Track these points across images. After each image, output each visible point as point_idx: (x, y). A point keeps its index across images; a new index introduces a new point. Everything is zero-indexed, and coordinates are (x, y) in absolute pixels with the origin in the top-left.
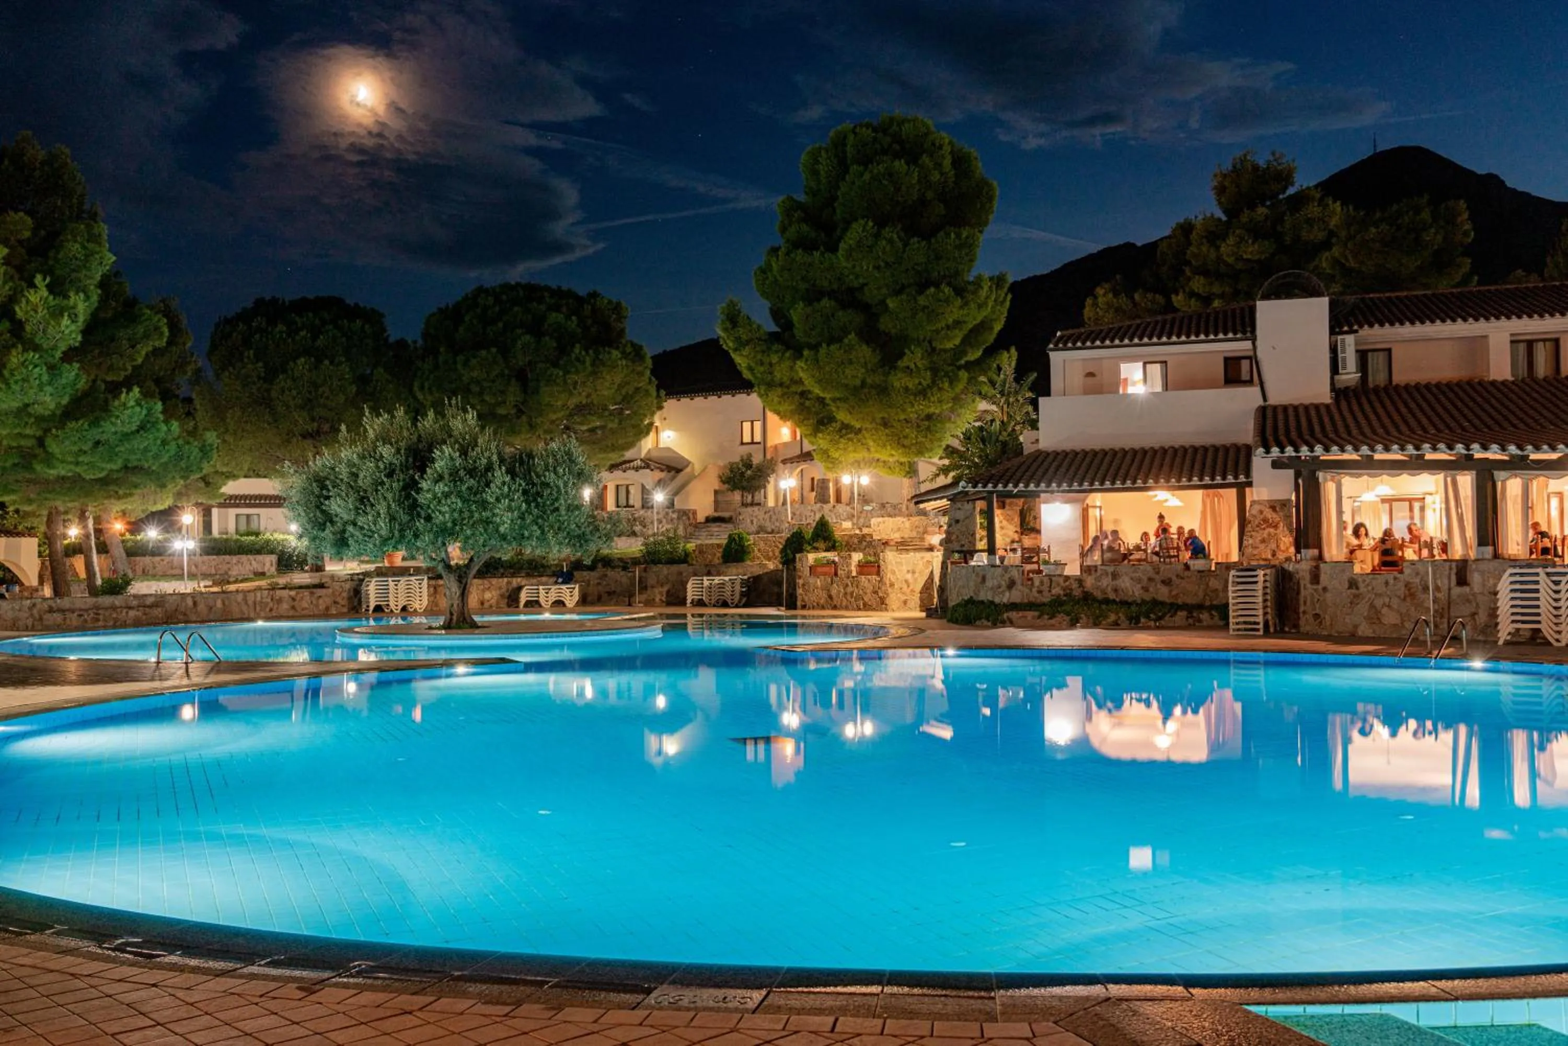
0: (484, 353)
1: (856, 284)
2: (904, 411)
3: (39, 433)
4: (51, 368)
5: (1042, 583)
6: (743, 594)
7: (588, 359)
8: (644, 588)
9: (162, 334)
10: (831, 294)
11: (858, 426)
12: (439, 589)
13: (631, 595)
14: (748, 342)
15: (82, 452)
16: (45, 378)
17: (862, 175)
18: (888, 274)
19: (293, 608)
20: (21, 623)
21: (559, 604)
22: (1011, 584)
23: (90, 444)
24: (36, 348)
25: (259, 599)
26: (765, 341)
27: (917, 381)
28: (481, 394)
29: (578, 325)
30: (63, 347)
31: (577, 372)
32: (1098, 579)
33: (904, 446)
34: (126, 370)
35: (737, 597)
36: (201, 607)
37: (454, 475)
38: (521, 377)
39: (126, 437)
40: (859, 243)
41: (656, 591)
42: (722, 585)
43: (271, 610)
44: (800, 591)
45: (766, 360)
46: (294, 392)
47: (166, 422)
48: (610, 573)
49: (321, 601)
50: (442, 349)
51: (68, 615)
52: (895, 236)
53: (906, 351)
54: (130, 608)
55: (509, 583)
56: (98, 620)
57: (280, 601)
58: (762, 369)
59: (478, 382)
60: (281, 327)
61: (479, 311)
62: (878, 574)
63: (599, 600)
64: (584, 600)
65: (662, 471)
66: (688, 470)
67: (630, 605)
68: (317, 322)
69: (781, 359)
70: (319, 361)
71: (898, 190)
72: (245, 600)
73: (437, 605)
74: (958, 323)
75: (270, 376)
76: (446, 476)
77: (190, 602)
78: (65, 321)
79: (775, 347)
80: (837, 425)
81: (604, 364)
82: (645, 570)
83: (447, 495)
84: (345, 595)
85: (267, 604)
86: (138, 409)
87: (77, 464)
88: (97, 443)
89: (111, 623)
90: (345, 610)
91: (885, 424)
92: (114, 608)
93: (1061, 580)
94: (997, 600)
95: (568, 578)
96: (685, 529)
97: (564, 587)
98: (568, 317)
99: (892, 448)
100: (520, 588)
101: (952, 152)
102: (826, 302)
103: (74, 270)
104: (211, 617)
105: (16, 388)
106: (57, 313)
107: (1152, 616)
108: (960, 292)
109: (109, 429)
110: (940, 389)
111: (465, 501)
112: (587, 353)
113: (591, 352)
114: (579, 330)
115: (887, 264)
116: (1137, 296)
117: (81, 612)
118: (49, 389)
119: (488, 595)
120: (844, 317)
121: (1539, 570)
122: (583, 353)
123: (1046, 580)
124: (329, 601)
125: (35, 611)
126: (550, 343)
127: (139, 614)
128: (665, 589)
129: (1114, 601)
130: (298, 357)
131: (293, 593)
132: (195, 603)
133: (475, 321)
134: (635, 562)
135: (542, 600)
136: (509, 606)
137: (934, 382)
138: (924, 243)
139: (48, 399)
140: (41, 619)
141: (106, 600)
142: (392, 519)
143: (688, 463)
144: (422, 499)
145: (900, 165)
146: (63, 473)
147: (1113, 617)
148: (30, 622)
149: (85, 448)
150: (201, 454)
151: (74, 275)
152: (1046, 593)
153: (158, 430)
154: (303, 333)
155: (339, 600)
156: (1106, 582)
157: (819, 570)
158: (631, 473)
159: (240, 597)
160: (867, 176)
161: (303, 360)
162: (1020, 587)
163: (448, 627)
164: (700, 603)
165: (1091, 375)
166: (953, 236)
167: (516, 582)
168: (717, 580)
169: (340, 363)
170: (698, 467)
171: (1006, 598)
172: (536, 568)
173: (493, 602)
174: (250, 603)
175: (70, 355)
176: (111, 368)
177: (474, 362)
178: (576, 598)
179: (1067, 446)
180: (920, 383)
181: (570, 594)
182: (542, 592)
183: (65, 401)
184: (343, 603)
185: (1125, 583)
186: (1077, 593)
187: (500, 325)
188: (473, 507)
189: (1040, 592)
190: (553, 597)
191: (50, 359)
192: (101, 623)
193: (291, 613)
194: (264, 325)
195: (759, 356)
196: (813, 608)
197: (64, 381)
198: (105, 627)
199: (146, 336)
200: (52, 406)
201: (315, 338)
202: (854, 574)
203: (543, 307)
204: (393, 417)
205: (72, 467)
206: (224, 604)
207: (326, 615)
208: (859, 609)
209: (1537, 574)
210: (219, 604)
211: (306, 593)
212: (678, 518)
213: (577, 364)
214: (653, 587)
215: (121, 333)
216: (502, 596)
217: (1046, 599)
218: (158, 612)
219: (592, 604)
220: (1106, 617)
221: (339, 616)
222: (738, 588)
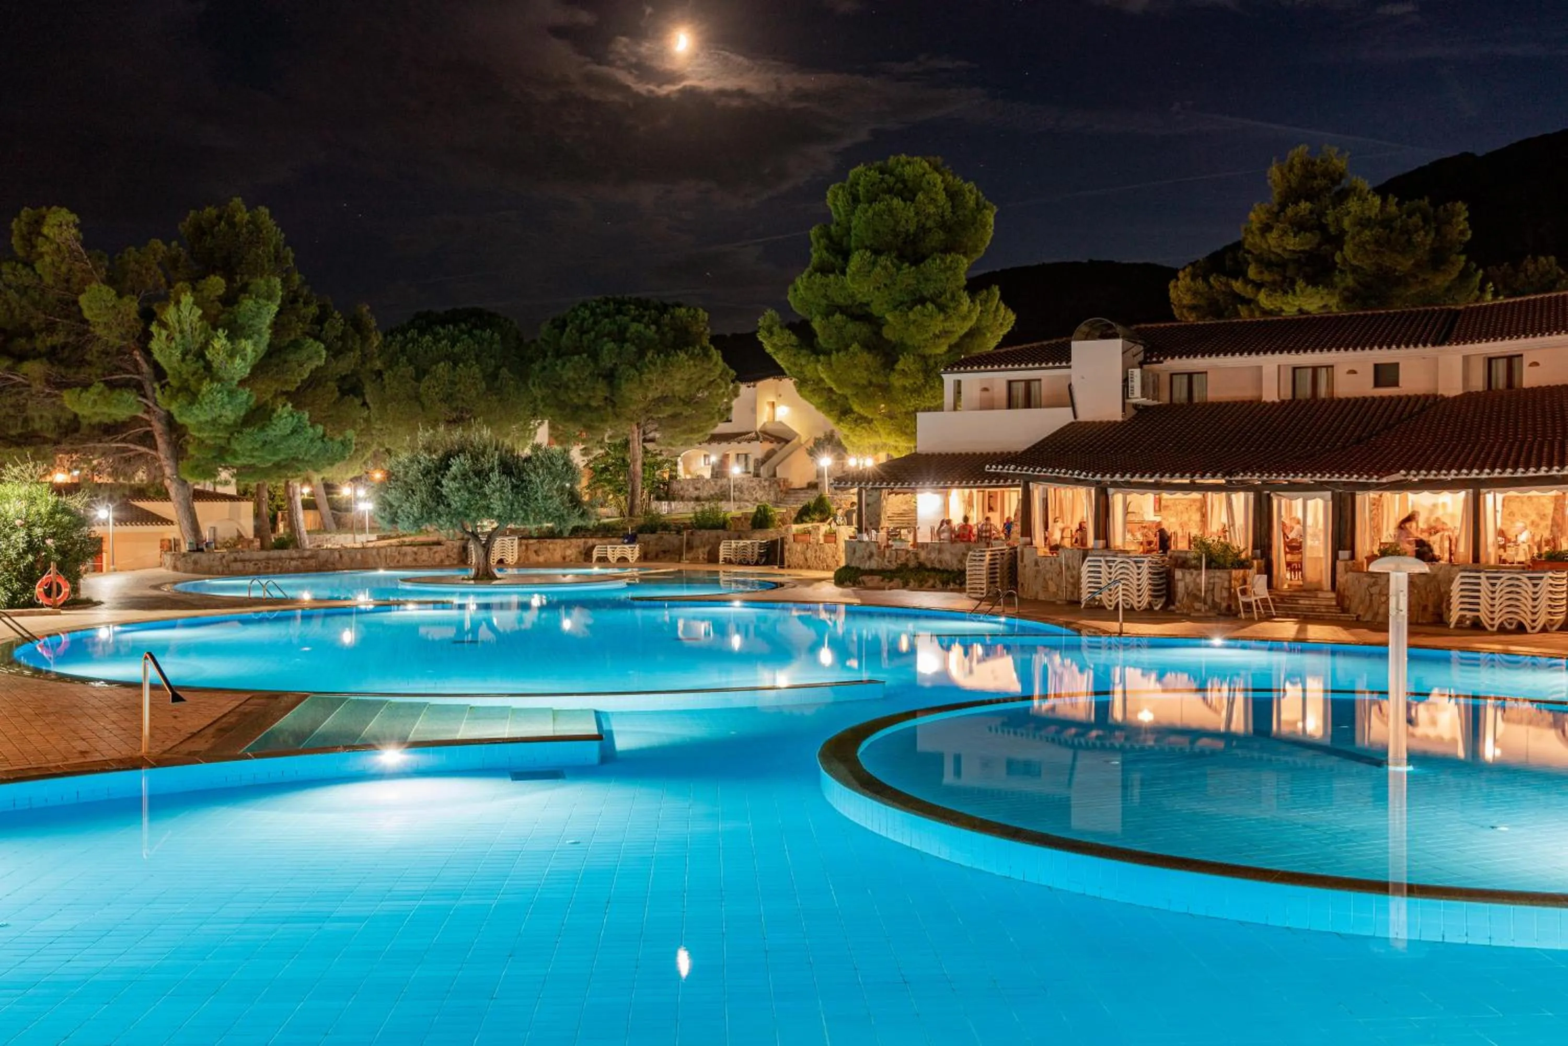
0: (576, 358)
1: (864, 300)
2: (903, 405)
3: (228, 436)
4: (231, 393)
5: (890, 554)
6: (761, 555)
7: (658, 362)
8: (690, 547)
9: (320, 356)
10: (842, 310)
11: (870, 417)
12: (530, 547)
13: (681, 555)
14: (783, 347)
15: (253, 449)
16: (226, 399)
17: (867, 211)
18: (887, 293)
19: (415, 560)
20: (214, 569)
21: (623, 559)
22: (871, 556)
23: (260, 443)
24: (220, 380)
25: (389, 553)
26: (796, 346)
27: (912, 382)
28: (577, 389)
29: (656, 332)
30: (237, 378)
31: (650, 372)
32: (929, 553)
33: (906, 434)
34: (296, 382)
35: (756, 557)
36: (346, 558)
37: (465, 477)
38: (610, 377)
39: (285, 438)
40: (859, 270)
41: (700, 551)
42: (745, 547)
43: (398, 562)
44: (786, 554)
45: (798, 362)
46: (437, 389)
47: (312, 426)
48: (666, 536)
49: (437, 555)
50: (549, 354)
51: (247, 564)
52: (889, 263)
53: (901, 357)
54: (292, 559)
55: (585, 543)
56: (268, 568)
57: (405, 554)
58: (796, 369)
59: (574, 381)
60: (428, 337)
61: (578, 322)
62: (835, 542)
63: (657, 558)
64: (644, 557)
65: (772, 442)
66: (795, 441)
67: (679, 562)
68: (456, 332)
69: (808, 362)
70: (456, 365)
71: (897, 222)
72: (378, 554)
73: (528, 559)
74: (946, 333)
75: (421, 373)
76: (459, 477)
77: (337, 555)
78: (238, 361)
79: (804, 352)
80: (854, 416)
81: (672, 365)
82: (692, 534)
83: (458, 490)
84: (455, 550)
85: (395, 557)
86: (290, 419)
87: (253, 457)
88: (265, 443)
89: (278, 570)
90: (456, 562)
91: (891, 416)
92: (280, 559)
93: (904, 553)
94: (862, 567)
95: (632, 539)
96: (776, 494)
97: (627, 546)
98: (647, 326)
99: (897, 436)
100: (593, 547)
101: (945, 189)
102: (838, 316)
103: (249, 319)
104: (353, 566)
105: (207, 408)
106: (232, 355)
107: (958, 581)
108: (942, 308)
109: (273, 433)
110: (931, 388)
111: (470, 492)
112: (659, 356)
113: (662, 356)
114: (657, 337)
115: (885, 285)
116: (1211, 280)
117: (257, 562)
118: (229, 407)
119: (568, 552)
120: (852, 328)
121: (1101, 559)
122: (656, 356)
123: (894, 553)
124: (443, 555)
125: (224, 561)
126: (630, 348)
127: (299, 563)
128: (707, 549)
129: (939, 570)
130: (439, 362)
131: (415, 549)
132: (341, 556)
133: (574, 331)
134: (686, 527)
135: (610, 557)
136: (585, 560)
137: (926, 382)
138: (913, 268)
139: (229, 413)
140: (228, 566)
141: (275, 553)
142: (424, 505)
143: (796, 435)
144: (445, 491)
145: (897, 202)
146: (245, 462)
147: (931, 582)
148: (220, 569)
149: (257, 446)
150: (341, 448)
151: (250, 322)
152: (894, 563)
153: (306, 432)
154: (444, 342)
155: (450, 554)
156: (933, 555)
157: (800, 537)
158: (744, 444)
159: (374, 552)
160: (870, 213)
161: (442, 364)
162: (876, 558)
163: (476, 578)
164: (728, 562)
165: (986, 389)
166: (938, 261)
167: (591, 542)
168: (742, 543)
169: (472, 365)
170: (803, 440)
171: (867, 565)
172: (608, 531)
173: (573, 557)
174: (382, 556)
175: (242, 383)
176: (286, 382)
177: (568, 365)
178: (637, 555)
179: (937, 450)
180: (915, 383)
181: (632, 552)
182: (609, 550)
183: (242, 413)
184: (454, 556)
185: (947, 556)
186: (912, 564)
187: (593, 334)
188: (478, 497)
189: (889, 562)
190: (618, 554)
191: (230, 387)
192: (270, 570)
193: (414, 564)
194: (416, 336)
195: (792, 359)
196: (795, 567)
197: (239, 401)
198: (274, 573)
199: (310, 358)
200: (232, 418)
201: (453, 346)
202: (822, 541)
203: (627, 318)
204: (437, 432)
205: (249, 459)
206: (362, 556)
207: (440, 566)
208: (824, 569)
209: (1100, 561)
210: (359, 556)
211: (425, 549)
212: (770, 486)
213: (651, 366)
214: (698, 547)
215: (291, 357)
216: (580, 553)
217: (893, 566)
218: (312, 562)
219: (652, 560)
220: (927, 582)
221: (451, 566)
222: (756, 550)
